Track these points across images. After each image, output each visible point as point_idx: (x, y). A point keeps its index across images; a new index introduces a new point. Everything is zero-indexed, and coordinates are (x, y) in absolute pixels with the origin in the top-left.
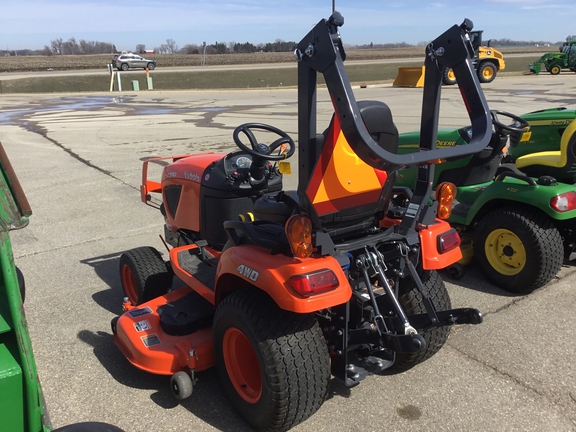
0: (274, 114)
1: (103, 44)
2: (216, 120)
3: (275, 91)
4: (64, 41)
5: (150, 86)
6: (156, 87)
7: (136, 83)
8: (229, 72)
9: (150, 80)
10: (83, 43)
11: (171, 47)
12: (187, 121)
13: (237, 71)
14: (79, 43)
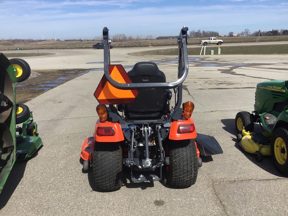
0: (270, 68)
1: (213, 32)
2: (234, 70)
3: (281, 56)
4: (195, 31)
5: (219, 53)
6: (222, 53)
7: (212, 51)
8: (269, 46)
9: (219, 50)
10: (204, 32)
11: (247, 33)
12: (219, 70)
13: (274, 45)
14: (202, 32)
